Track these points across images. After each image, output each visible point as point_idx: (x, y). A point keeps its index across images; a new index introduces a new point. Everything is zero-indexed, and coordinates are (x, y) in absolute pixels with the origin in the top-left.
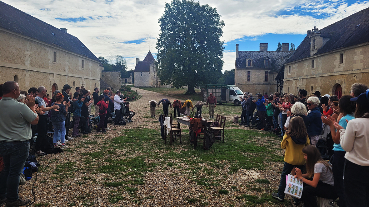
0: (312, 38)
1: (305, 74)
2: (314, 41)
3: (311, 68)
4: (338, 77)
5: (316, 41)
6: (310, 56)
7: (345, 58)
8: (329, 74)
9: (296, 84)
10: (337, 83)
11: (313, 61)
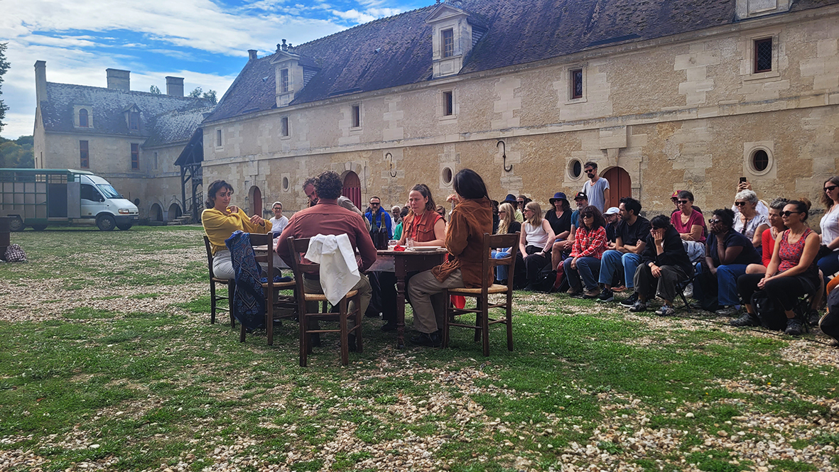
0: (280, 66)
1: (265, 148)
2: (285, 72)
3: (280, 135)
4: (350, 157)
5: (289, 73)
6: (275, 107)
7: (362, 114)
8: (328, 150)
9: (240, 172)
10: (348, 168)
11: (286, 120)
